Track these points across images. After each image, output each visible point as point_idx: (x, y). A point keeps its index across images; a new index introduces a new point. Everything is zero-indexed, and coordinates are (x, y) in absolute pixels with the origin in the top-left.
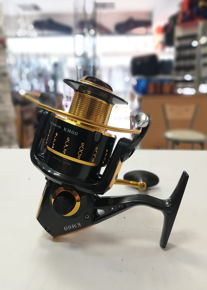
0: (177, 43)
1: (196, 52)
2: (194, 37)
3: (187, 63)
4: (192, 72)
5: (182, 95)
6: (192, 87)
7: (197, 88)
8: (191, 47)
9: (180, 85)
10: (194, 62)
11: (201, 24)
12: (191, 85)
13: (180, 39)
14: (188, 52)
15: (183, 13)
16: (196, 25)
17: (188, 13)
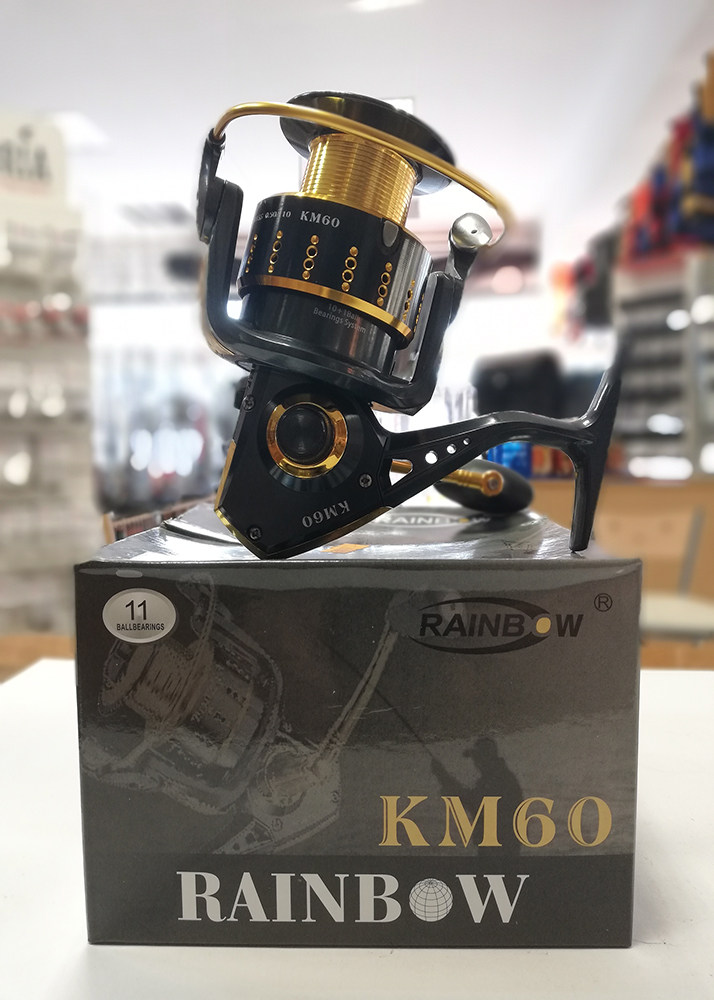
0: (620, 320)
1: (685, 345)
2: (676, 300)
3: (658, 379)
4: (674, 407)
5: (644, 481)
6: (678, 455)
7: (694, 458)
8: (664, 331)
9: (637, 448)
10: (680, 377)
11: (694, 262)
12: (672, 448)
13: (630, 306)
14: (655, 347)
15: (637, 231)
16: (679, 265)
17: (651, 230)
